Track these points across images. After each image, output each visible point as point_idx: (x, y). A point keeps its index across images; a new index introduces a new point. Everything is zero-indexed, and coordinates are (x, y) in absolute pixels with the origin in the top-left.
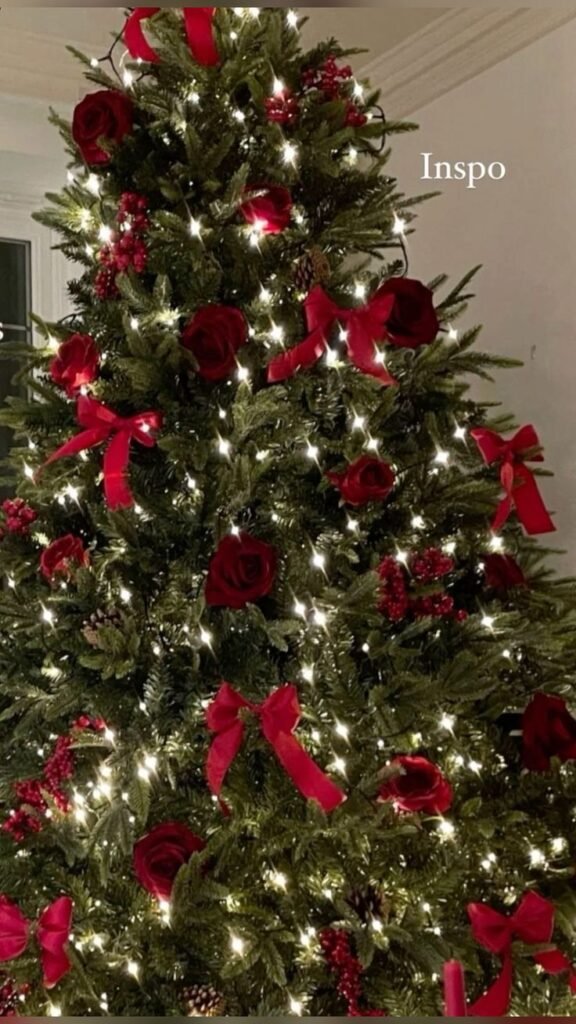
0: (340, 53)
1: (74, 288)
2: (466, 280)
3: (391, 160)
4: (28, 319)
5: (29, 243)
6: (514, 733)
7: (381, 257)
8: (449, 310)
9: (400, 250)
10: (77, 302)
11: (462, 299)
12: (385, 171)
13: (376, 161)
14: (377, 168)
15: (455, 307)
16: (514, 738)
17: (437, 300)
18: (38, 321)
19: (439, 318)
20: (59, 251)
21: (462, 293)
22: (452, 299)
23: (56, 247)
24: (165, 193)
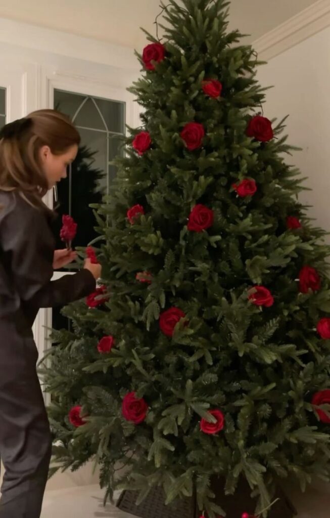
0: (240, 36)
1: (142, 116)
2: (283, 120)
3: (257, 74)
4: (124, 126)
5: (125, 103)
6: (297, 280)
7: (254, 110)
8: (277, 131)
9: (260, 108)
10: (142, 121)
11: (282, 127)
12: (255, 78)
13: (252, 74)
14: (252, 77)
15: (279, 130)
16: (297, 282)
17: (273, 126)
18: (128, 127)
19: (274, 133)
20: (136, 102)
21: (282, 125)
22: (278, 127)
23: (135, 101)
24: (175, 81)
